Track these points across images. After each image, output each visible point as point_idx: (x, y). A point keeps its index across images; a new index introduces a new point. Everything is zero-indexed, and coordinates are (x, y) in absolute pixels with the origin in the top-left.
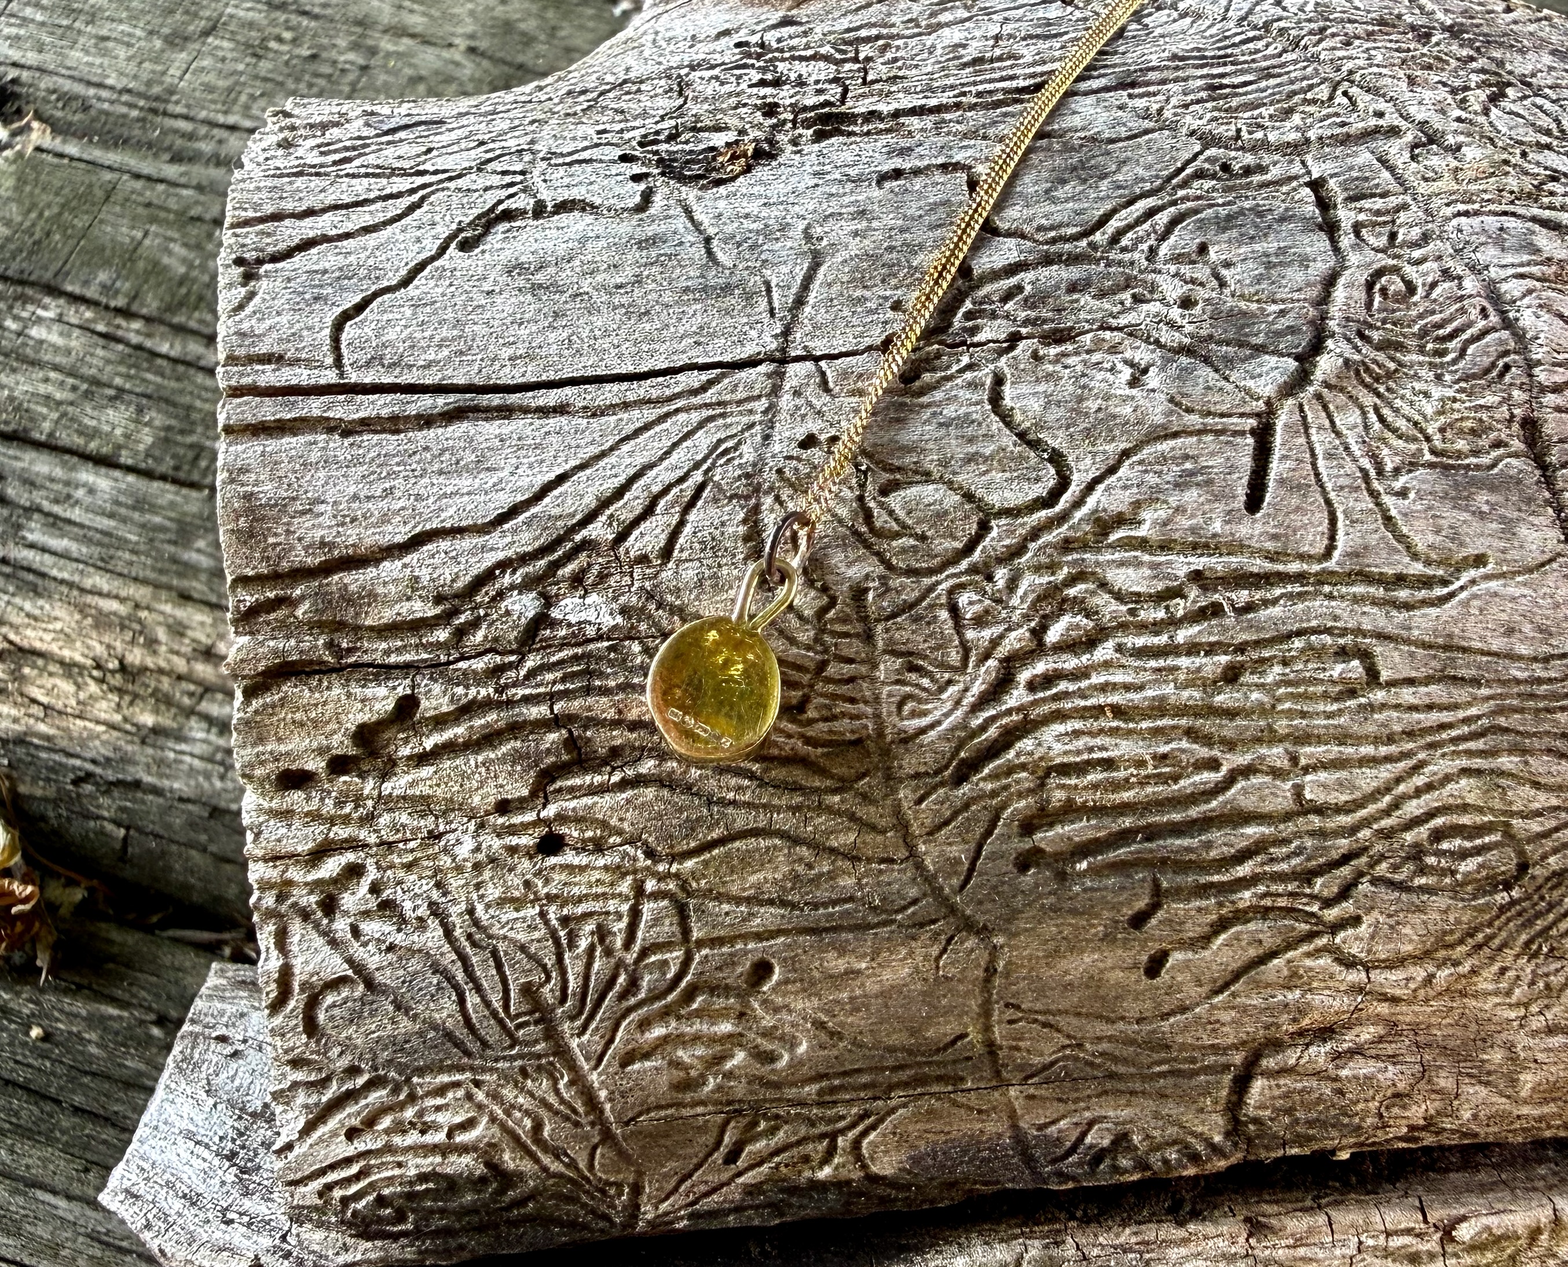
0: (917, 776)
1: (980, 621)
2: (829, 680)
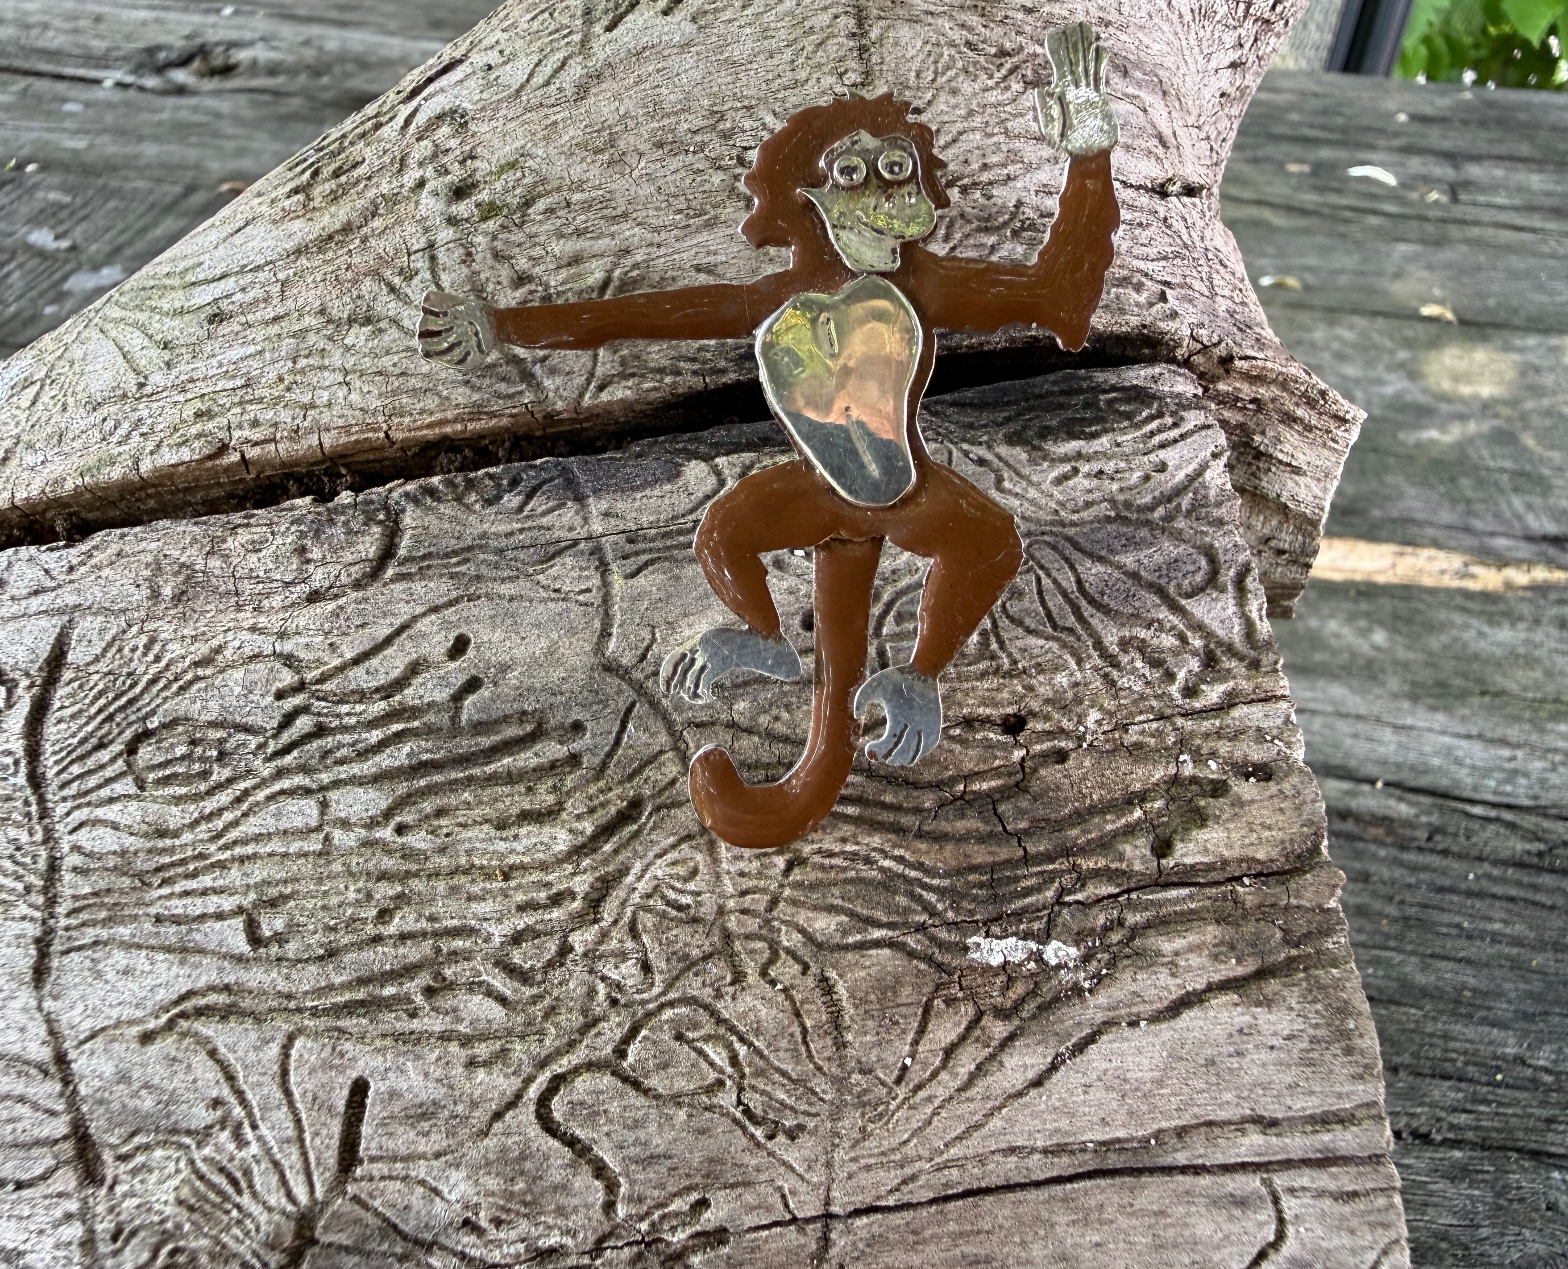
0: (677, 805)
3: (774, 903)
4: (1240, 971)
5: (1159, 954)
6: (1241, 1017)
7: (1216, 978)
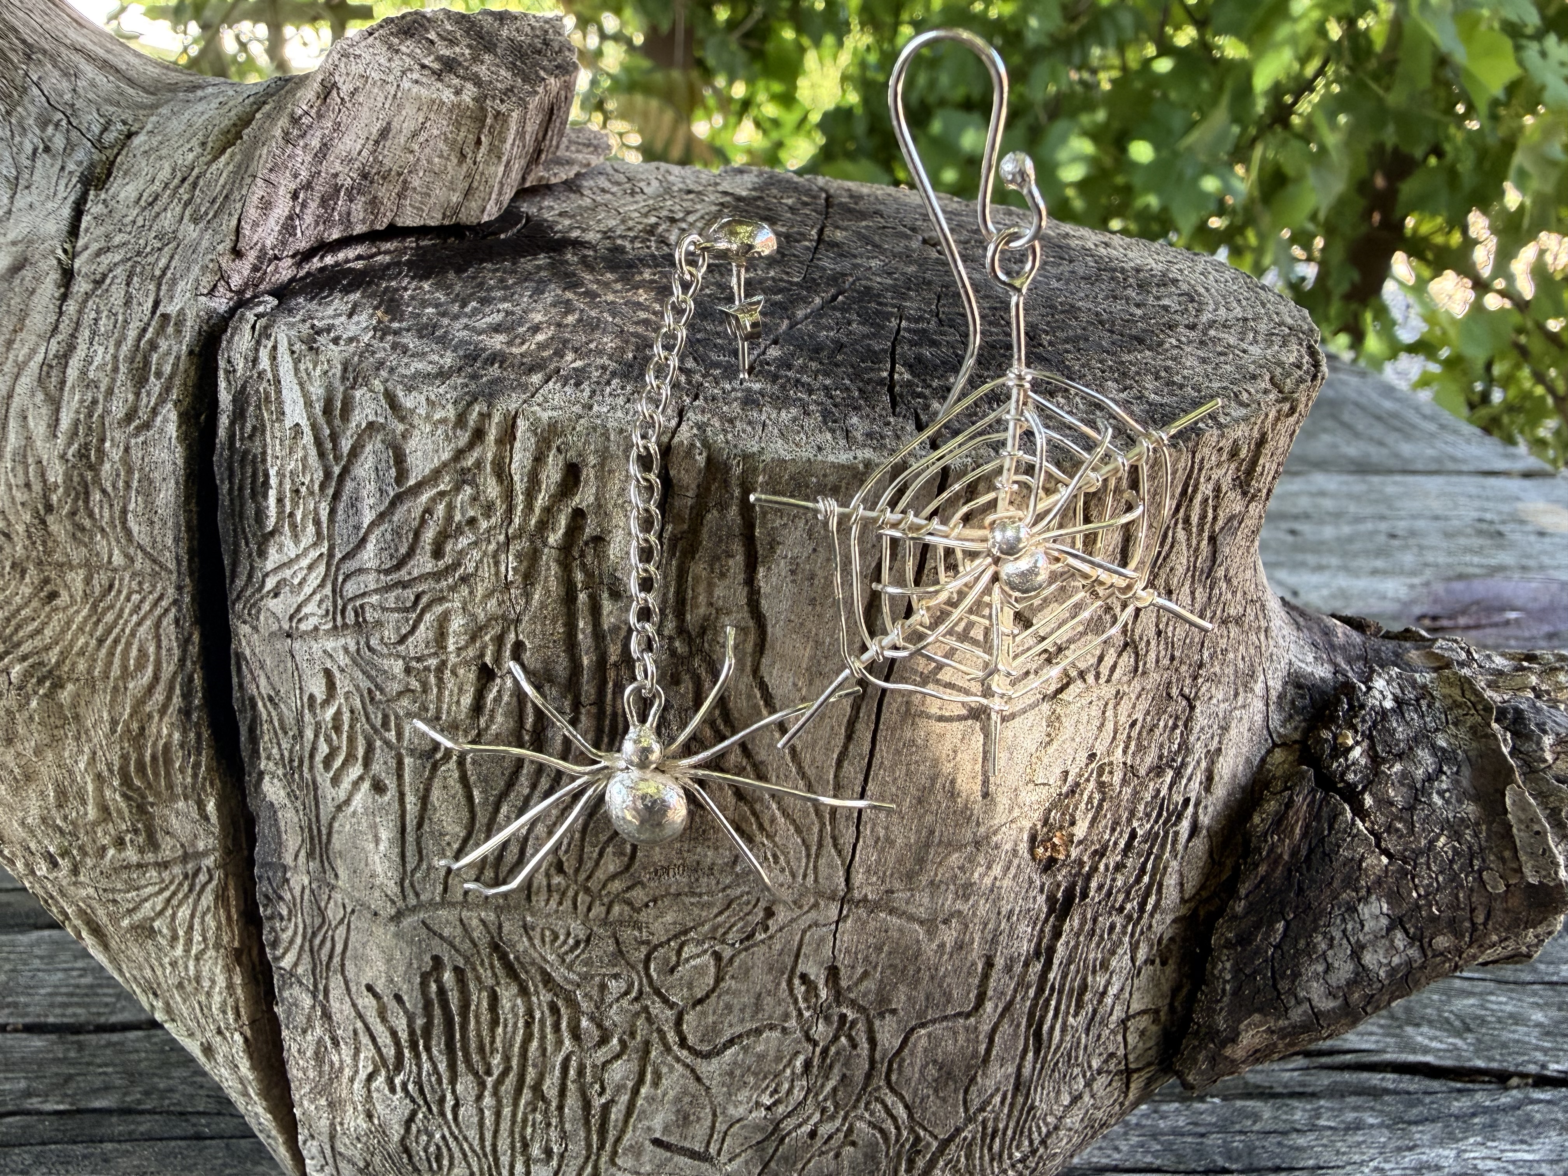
0: (500, 927)
1: (603, 987)
2: (576, 894)
3: (587, 890)
4: (740, 558)
5: (706, 618)
6: (781, 567)
7: (741, 577)
